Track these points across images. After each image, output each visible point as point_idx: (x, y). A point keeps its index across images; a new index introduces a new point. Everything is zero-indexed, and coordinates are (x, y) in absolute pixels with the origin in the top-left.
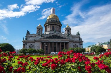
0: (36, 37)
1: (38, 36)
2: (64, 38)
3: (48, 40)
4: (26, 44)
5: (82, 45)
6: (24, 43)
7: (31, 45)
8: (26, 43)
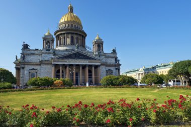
0: (43, 55)
1: (46, 53)
2: (93, 59)
3: (66, 62)
4: (23, 68)
5: (119, 70)
6: (19, 67)
7: (33, 69)
8: (23, 66)
